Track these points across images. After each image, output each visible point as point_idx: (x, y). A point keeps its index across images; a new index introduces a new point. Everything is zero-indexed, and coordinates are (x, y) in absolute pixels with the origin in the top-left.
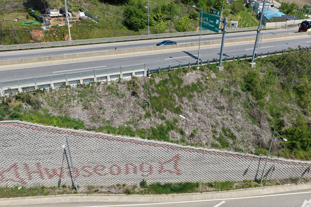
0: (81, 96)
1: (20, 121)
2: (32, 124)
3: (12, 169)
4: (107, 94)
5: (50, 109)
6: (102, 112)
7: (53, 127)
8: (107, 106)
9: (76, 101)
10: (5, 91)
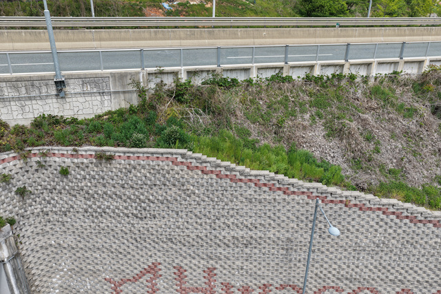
0: (317, 104)
1: (190, 153)
2: (219, 161)
3: (145, 277)
4: (374, 104)
5: (254, 130)
6: (372, 146)
7: (272, 174)
8: (381, 133)
9: (307, 116)
10: (149, 74)
